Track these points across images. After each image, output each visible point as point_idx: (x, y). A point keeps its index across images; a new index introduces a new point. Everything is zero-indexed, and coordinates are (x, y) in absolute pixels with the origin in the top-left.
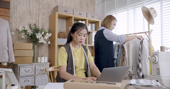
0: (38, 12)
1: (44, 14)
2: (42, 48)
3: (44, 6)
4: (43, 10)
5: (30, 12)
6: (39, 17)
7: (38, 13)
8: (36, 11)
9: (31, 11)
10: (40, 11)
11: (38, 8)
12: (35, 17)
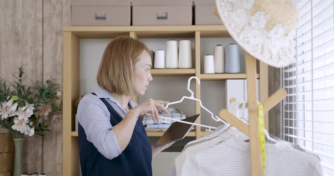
0: (40, 29)
1: (59, 33)
2: (56, 144)
3: (58, 7)
4: (55, 21)
5: (17, 34)
6: (45, 45)
7: (41, 34)
8: (35, 28)
9: (20, 29)
10: (45, 25)
11: (40, 16)
12: (31, 48)
